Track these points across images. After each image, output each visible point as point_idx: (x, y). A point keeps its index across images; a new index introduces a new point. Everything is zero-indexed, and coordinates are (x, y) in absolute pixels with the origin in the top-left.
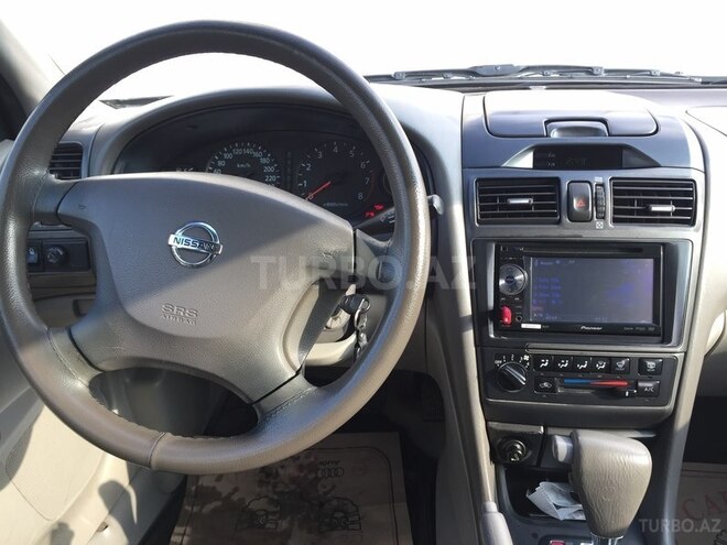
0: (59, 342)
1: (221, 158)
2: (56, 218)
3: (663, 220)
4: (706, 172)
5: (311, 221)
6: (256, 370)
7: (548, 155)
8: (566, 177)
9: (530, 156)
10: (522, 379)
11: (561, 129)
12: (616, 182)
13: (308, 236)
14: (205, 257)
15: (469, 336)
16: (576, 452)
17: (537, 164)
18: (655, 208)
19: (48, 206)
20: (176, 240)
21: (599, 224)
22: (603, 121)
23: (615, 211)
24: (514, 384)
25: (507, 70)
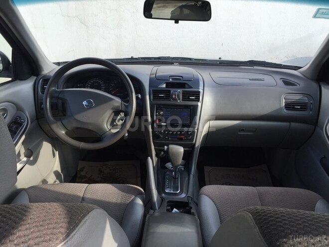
0: (59, 123)
1: (88, 84)
2: (58, 98)
3: (192, 100)
4: (203, 90)
5: (112, 99)
6: (101, 129)
7: (169, 85)
8: (172, 90)
9: (165, 85)
10: (162, 136)
11: (172, 79)
12: (183, 91)
13: (111, 103)
14: (90, 107)
15: (150, 126)
16: (168, 149)
17: (167, 86)
18: (191, 98)
19: (56, 95)
20: (85, 103)
21: (179, 101)
22: (182, 77)
23: (183, 98)
24: (160, 137)
25: (168, 58)
